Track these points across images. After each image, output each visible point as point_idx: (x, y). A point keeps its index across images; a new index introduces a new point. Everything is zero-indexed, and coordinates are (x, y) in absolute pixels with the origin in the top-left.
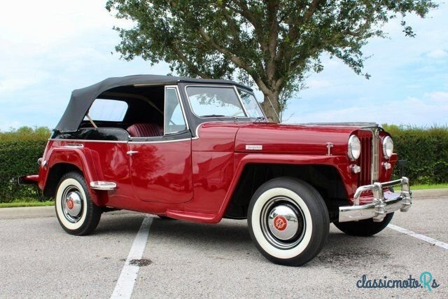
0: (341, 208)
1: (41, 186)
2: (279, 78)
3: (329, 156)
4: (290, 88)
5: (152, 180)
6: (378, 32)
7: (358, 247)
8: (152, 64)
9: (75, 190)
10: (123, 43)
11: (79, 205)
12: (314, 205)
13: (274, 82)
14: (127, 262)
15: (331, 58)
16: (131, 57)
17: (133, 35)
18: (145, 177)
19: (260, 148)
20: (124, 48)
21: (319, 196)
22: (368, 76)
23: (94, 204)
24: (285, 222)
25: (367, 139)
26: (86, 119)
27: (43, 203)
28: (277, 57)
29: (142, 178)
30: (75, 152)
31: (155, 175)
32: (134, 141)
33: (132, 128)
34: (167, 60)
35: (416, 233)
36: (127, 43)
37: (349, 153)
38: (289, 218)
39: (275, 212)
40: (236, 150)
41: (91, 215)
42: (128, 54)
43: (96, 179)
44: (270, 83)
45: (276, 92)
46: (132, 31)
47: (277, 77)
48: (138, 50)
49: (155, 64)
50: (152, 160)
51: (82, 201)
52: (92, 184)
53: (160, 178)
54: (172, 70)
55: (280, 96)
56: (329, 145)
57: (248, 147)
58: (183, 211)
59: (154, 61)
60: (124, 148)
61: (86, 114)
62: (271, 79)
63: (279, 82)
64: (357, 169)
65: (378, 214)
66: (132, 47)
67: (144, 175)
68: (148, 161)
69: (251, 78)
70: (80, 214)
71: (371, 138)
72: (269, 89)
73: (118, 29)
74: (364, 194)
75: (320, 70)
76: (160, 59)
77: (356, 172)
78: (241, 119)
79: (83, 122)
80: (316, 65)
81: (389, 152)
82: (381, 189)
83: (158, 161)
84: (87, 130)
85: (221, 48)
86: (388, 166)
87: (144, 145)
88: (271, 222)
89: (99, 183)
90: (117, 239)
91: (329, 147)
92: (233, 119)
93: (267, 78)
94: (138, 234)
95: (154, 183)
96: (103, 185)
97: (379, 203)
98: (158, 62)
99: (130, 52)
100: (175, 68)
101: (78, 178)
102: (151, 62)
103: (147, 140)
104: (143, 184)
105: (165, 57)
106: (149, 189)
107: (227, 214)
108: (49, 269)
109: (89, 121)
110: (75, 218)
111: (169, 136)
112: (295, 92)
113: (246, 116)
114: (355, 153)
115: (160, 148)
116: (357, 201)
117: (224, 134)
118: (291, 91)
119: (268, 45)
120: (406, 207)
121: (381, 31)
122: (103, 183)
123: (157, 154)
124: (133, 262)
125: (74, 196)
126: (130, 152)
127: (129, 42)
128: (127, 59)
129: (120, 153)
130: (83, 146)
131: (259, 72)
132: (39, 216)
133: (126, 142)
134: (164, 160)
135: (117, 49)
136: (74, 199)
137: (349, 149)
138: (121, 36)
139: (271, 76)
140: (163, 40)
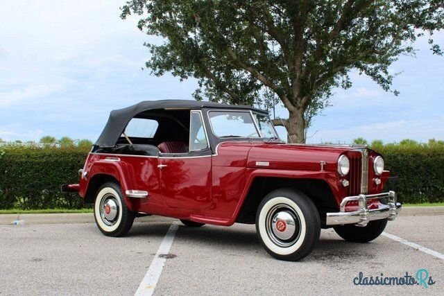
0: (328, 214)
1: (82, 194)
2: (304, 96)
3: (322, 171)
4: (315, 106)
5: (179, 191)
6: (408, 48)
7: (352, 250)
8: (181, 80)
9: (112, 197)
10: (154, 59)
11: (115, 211)
12: (308, 211)
13: (299, 99)
14: (156, 256)
15: (360, 74)
16: (161, 73)
17: (163, 51)
18: (173, 188)
19: (267, 164)
20: (154, 64)
21: (313, 204)
22: (396, 93)
23: (128, 209)
24: (285, 224)
25: (357, 158)
26: (123, 136)
27: (79, 211)
28: (302, 76)
29: (170, 189)
30: (114, 165)
31: (181, 187)
32: (163, 156)
33: (162, 145)
34: (196, 76)
35: (409, 241)
36: (157, 59)
37: (339, 170)
38: (289, 222)
39: (278, 217)
40: (248, 165)
41: (125, 219)
42: (158, 70)
43: (130, 188)
44: (295, 100)
45: (301, 109)
46: (162, 47)
47: (302, 95)
48: (167, 66)
49: (184, 80)
50: (179, 173)
51: (118, 207)
52: (127, 192)
53: (186, 189)
54: (201, 85)
55: (305, 114)
56: (323, 163)
57: (257, 164)
58: (203, 216)
59: (183, 76)
60: (155, 162)
61: (123, 132)
62: (296, 96)
63: (304, 100)
64: (346, 183)
65: (362, 220)
66: (162, 64)
67: (172, 187)
68: (175, 174)
69: (276, 96)
70: (116, 219)
71: (361, 158)
72: (294, 106)
73: (149, 45)
74: (349, 204)
75: (348, 86)
76: (189, 75)
77: (345, 185)
78: (254, 139)
79: (121, 138)
80: (343, 81)
81: (380, 170)
82: (365, 200)
83: (185, 174)
84: (123, 146)
85: (248, 66)
86: (378, 181)
87: (172, 160)
88: (274, 225)
89: (133, 191)
90: (147, 240)
91: (322, 165)
92: (247, 139)
93: (293, 96)
94: (165, 238)
95: (181, 194)
96: (136, 194)
97: (364, 212)
98: (186, 77)
99: (160, 67)
100: (203, 83)
101: (115, 187)
102: (180, 78)
103: (174, 156)
104: (171, 194)
105: (193, 72)
106: (176, 198)
107: (240, 219)
108: (93, 259)
109: (124, 138)
110: (111, 221)
111: (194, 153)
112: (319, 110)
113: (260, 136)
114: (345, 170)
115: (186, 163)
116: (343, 209)
117: (239, 152)
118: (315, 109)
119: (294, 64)
120: (392, 217)
121: (411, 48)
122: (136, 191)
123: (184, 168)
124: (162, 256)
125: (111, 203)
126: (160, 166)
127: (159, 58)
128: (157, 75)
129: (151, 167)
130: (119, 160)
131: (285, 89)
132: (77, 222)
133: (157, 157)
134: (190, 173)
135: (148, 65)
136: (111, 206)
137: (339, 167)
138: (152, 52)
139: (296, 94)
140: (192, 57)
